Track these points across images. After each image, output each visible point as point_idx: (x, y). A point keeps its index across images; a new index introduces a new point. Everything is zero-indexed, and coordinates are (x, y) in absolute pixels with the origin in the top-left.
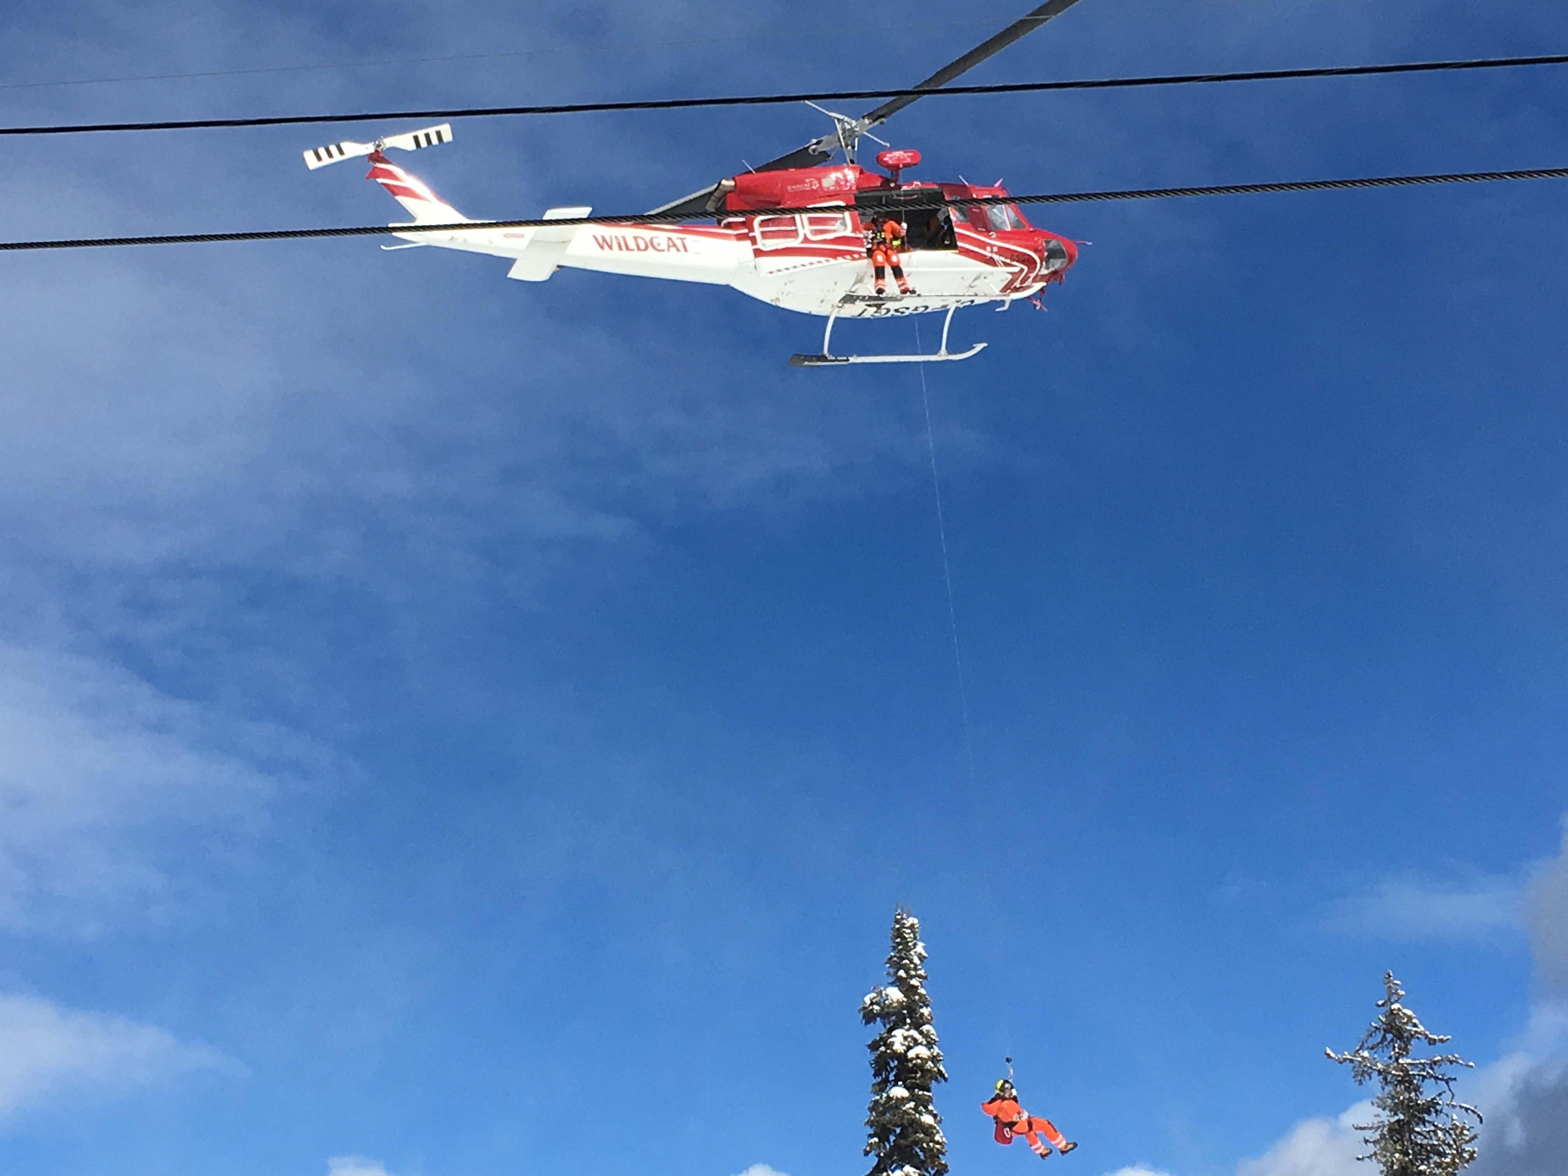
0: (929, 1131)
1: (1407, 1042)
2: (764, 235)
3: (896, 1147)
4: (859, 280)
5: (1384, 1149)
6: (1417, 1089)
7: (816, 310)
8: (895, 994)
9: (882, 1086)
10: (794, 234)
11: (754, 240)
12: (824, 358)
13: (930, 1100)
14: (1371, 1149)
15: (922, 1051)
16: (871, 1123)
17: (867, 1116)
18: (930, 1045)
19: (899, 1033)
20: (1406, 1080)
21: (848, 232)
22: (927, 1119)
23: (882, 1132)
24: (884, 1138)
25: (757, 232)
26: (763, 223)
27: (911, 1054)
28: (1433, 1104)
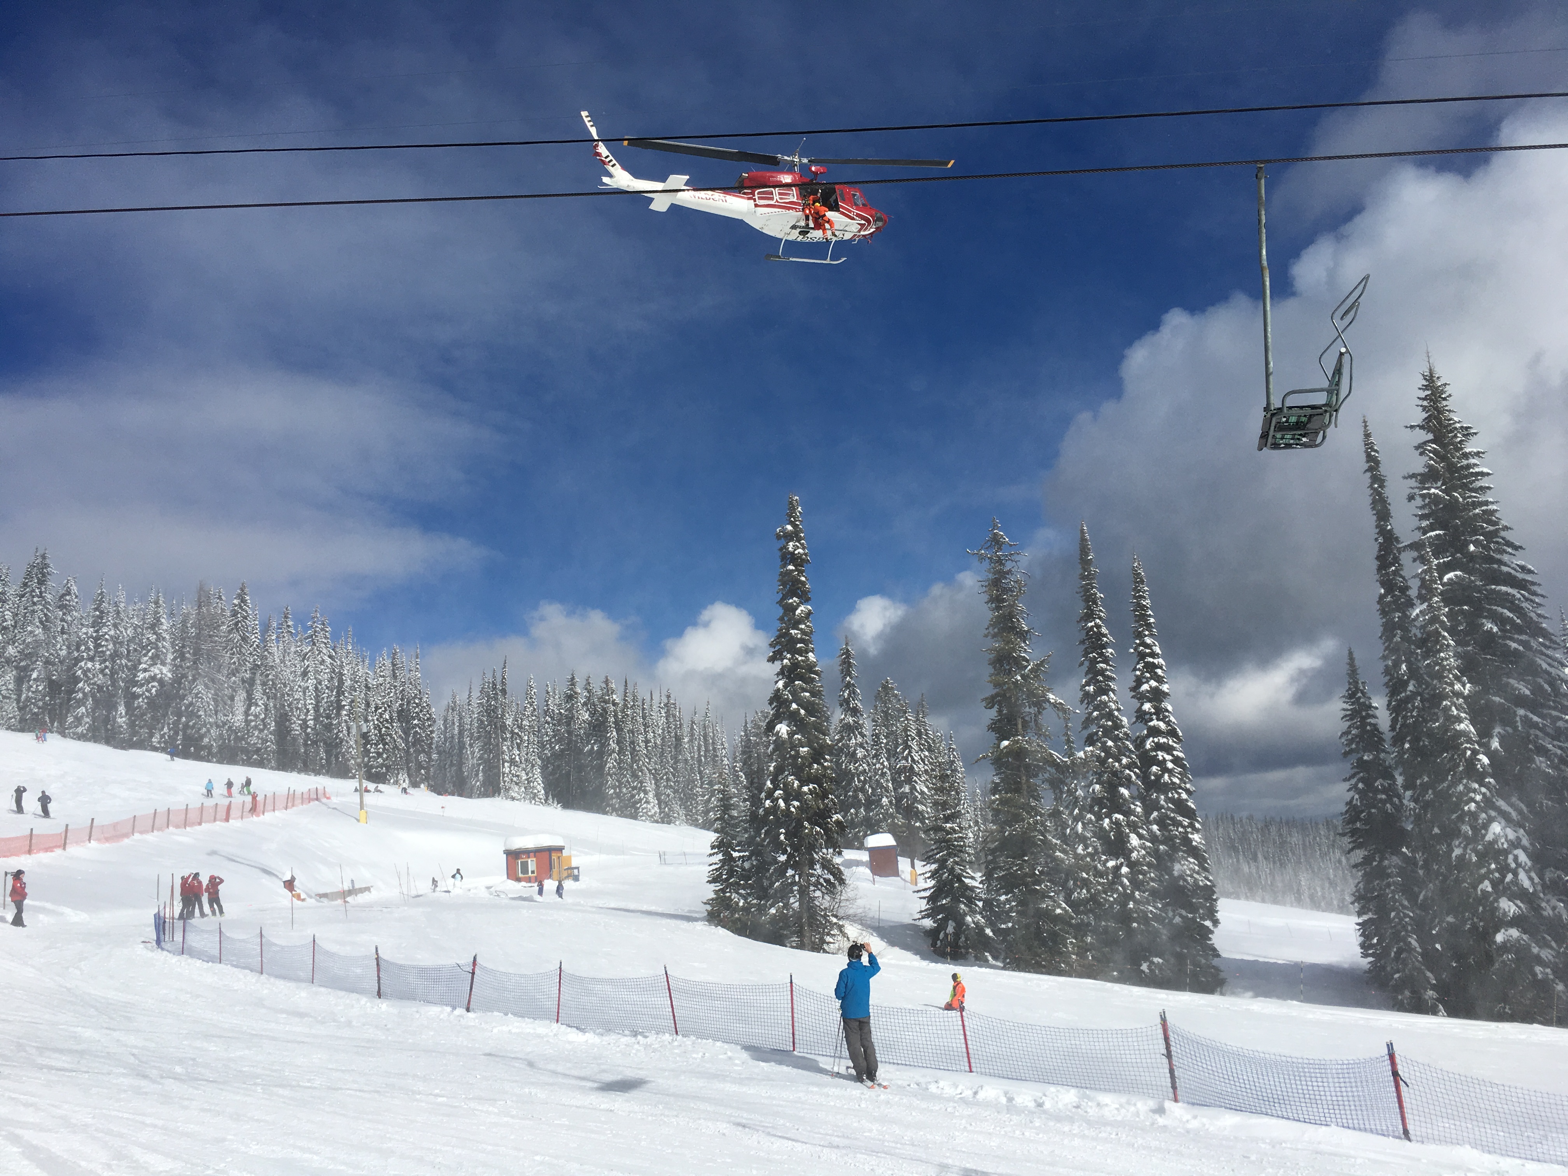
0: (803, 583)
1: (1001, 546)
2: (760, 198)
3: (790, 590)
4: (798, 221)
5: (990, 589)
6: (1004, 565)
7: (779, 236)
8: (789, 527)
9: (785, 565)
10: (772, 199)
11: (755, 200)
12: (779, 257)
13: (804, 571)
14: (984, 589)
15: (801, 551)
16: (779, 581)
17: (778, 578)
18: (803, 549)
19: (791, 544)
20: (1000, 561)
21: (795, 200)
22: (803, 579)
23: (784, 584)
24: (785, 587)
25: (756, 197)
26: (758, 193)
27: (796, 552)
28: (1010, 571)
